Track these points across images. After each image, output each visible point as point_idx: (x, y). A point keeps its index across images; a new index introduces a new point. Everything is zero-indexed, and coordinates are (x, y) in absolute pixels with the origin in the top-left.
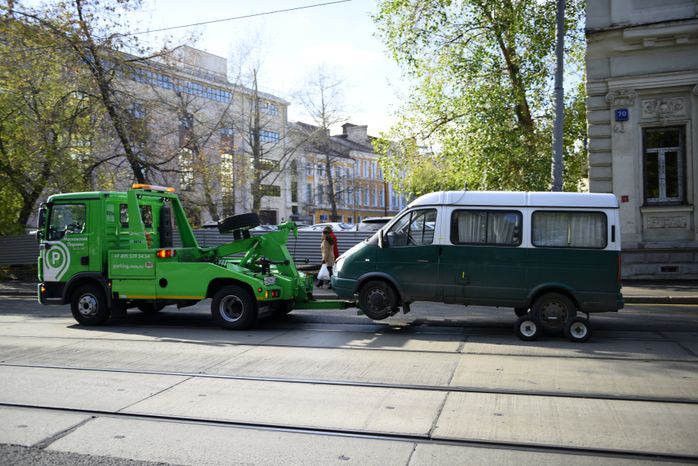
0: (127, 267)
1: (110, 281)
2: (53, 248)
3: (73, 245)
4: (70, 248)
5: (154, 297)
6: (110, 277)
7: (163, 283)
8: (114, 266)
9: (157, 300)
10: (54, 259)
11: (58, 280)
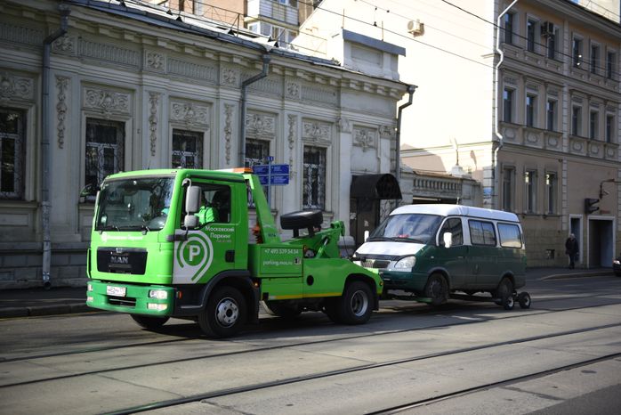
0: (277, 263)
1: (259, 280)
2: (190, 239)
3: (218, 236)
4: (213, 240)
5: (300, 296)
6: (259, 276)
7: (310, 280)
8: (265, 263)
9: (303, 299)
10: (192, 254)
11: (195, 282)
